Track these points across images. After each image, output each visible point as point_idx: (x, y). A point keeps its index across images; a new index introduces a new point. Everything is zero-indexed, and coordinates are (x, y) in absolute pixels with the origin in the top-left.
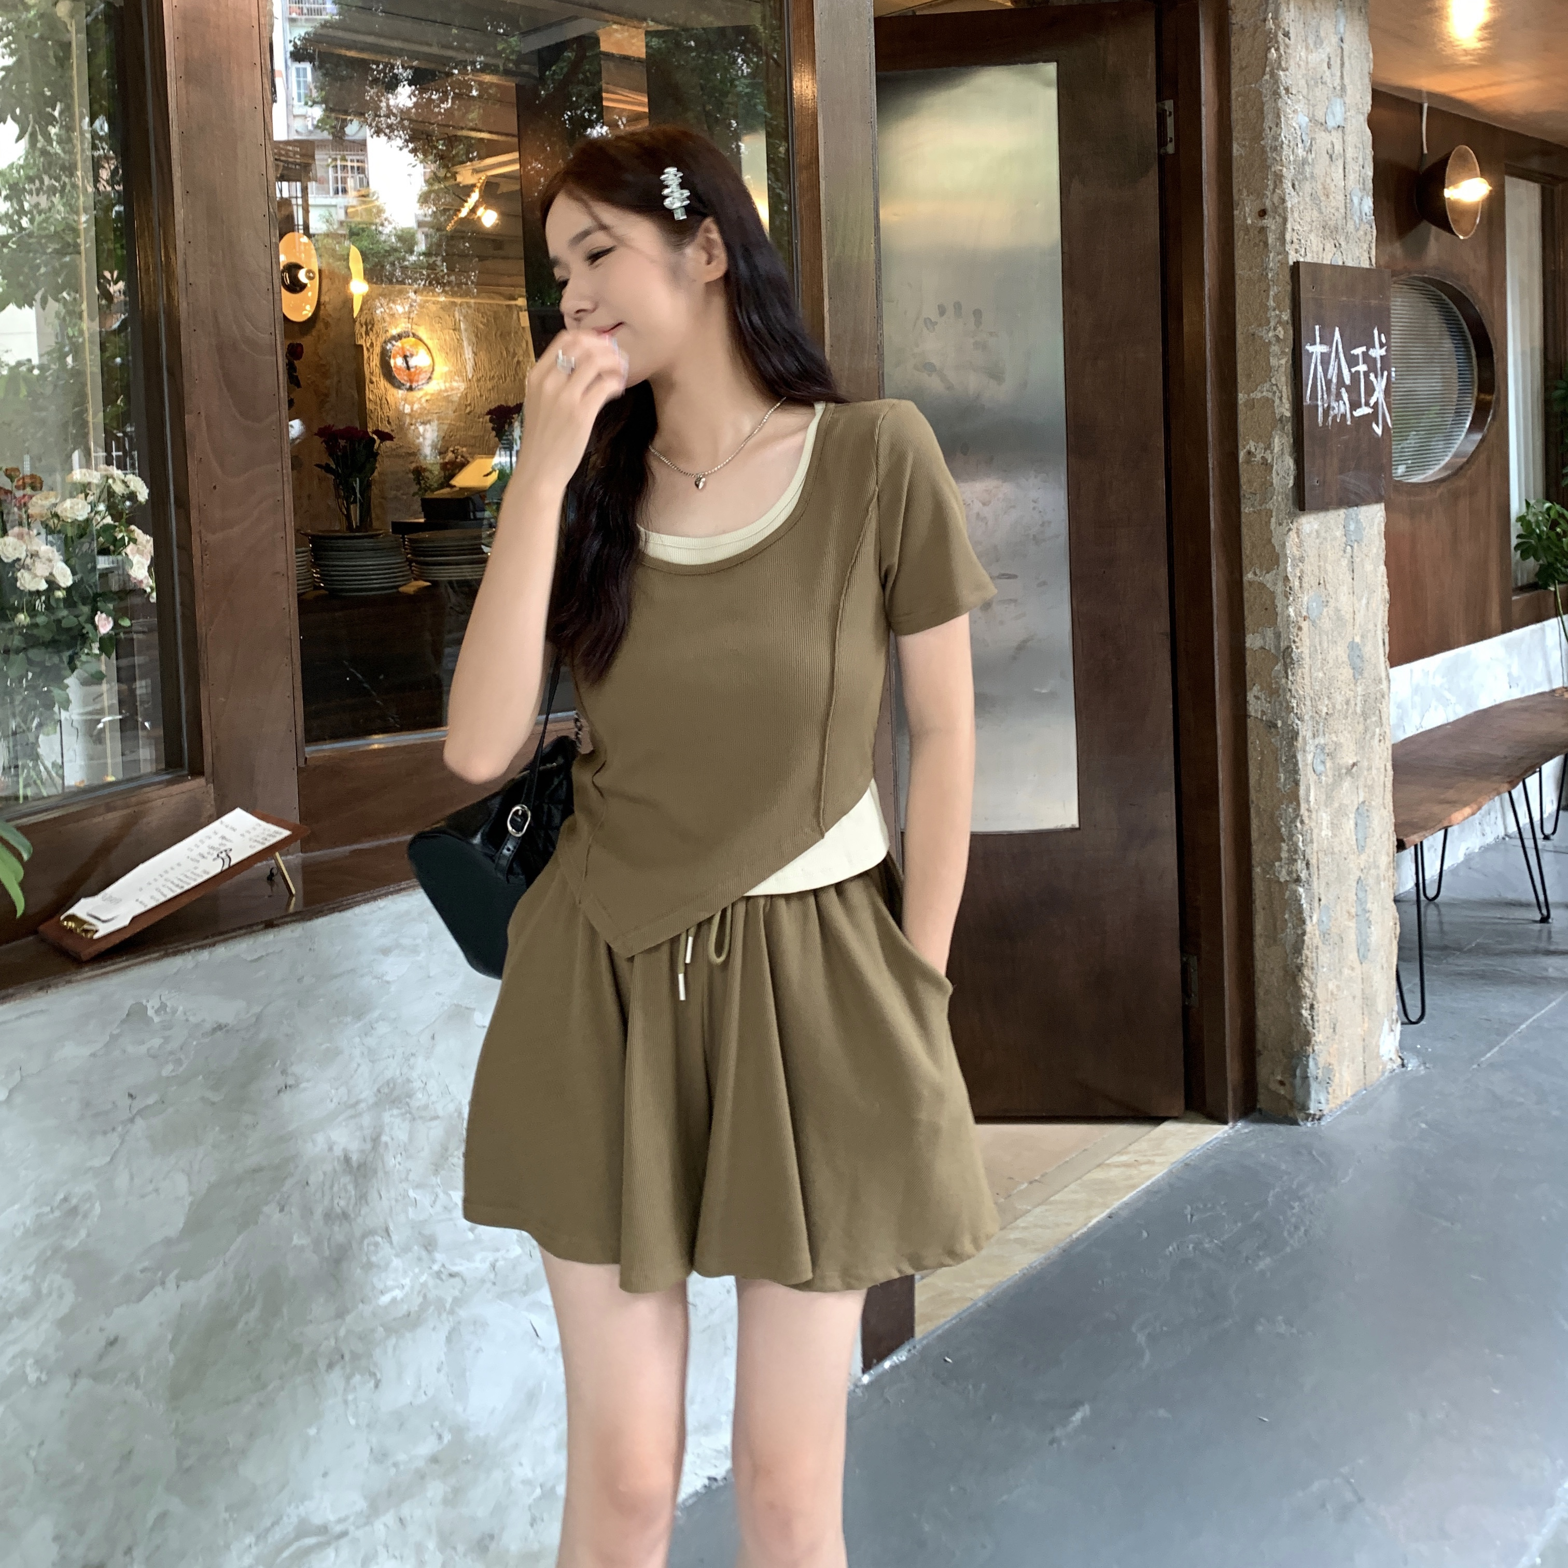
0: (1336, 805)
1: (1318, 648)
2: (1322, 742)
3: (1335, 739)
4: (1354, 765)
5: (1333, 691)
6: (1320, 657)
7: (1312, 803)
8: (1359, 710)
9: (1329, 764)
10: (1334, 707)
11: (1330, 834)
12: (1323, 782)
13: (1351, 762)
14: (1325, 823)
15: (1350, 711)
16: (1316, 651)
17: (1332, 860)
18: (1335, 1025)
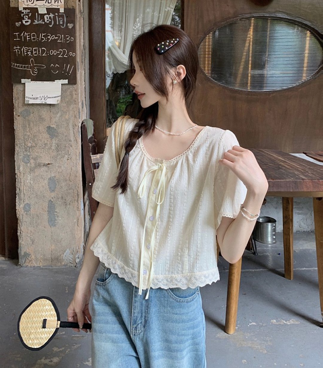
0: (36, 174)
1: (27, 125)
2: (29, 154)
3: (37, 154)
4: (49, 164)
5: (36, 139)
6: (28, 129)
7: (21, 171)
8: (53, 148)
9: (32, 161)
10: (36, 144)
11: (32, 182)
12: (28, 166)
13: (47, 163)
14: (29, 178)
15: (47, 147)
16: (26, 126)
17: (33, 190)
18: (33, 241)
